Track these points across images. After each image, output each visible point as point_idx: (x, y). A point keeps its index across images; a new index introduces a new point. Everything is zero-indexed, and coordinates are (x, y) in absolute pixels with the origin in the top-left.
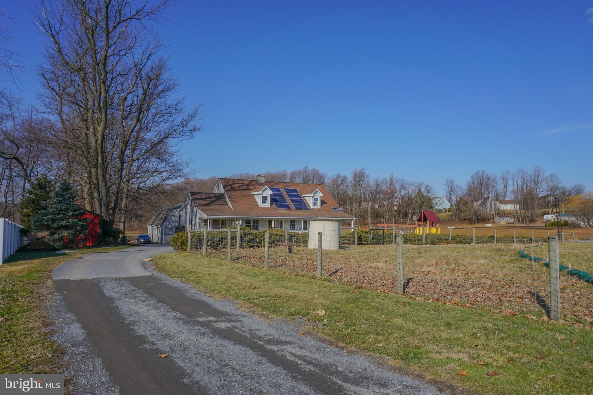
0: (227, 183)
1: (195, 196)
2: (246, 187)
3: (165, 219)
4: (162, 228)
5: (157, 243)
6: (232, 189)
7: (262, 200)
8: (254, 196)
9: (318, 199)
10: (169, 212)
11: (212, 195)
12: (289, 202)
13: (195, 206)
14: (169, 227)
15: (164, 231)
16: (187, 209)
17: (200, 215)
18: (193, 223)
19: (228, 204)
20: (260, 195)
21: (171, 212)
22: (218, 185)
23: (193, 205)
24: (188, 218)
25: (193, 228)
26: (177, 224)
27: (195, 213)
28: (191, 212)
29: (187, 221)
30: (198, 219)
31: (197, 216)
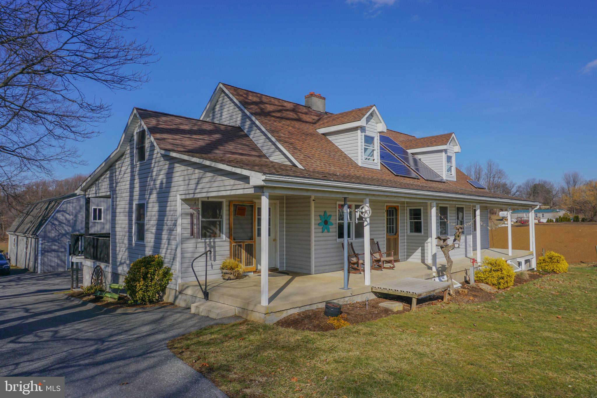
0: (246, 98)
1: (153, 122)
2: (294, 115)
5: (26, 271)
6: (265, 114)
7: (364, 147)
8: (330, 138)
9: (451, 157)
11: (206, 127)
12: (402, 162)
13: (163, 152)
14: (53, 234)
15: (40, 246)
16: (117, 173)
17: (198, 183)
18: (146, 219)
19: (267, 155)
20: (359, 131)
21: (59, 204)
22: (214, 109)
23: (151, 155)
24: (122, 205)
25: (150, 238)
26: (71, 229)
27: (158, 182)
28: (137, 181)
29: (118, 214)
30: (179, 201)
31: (173, 189)
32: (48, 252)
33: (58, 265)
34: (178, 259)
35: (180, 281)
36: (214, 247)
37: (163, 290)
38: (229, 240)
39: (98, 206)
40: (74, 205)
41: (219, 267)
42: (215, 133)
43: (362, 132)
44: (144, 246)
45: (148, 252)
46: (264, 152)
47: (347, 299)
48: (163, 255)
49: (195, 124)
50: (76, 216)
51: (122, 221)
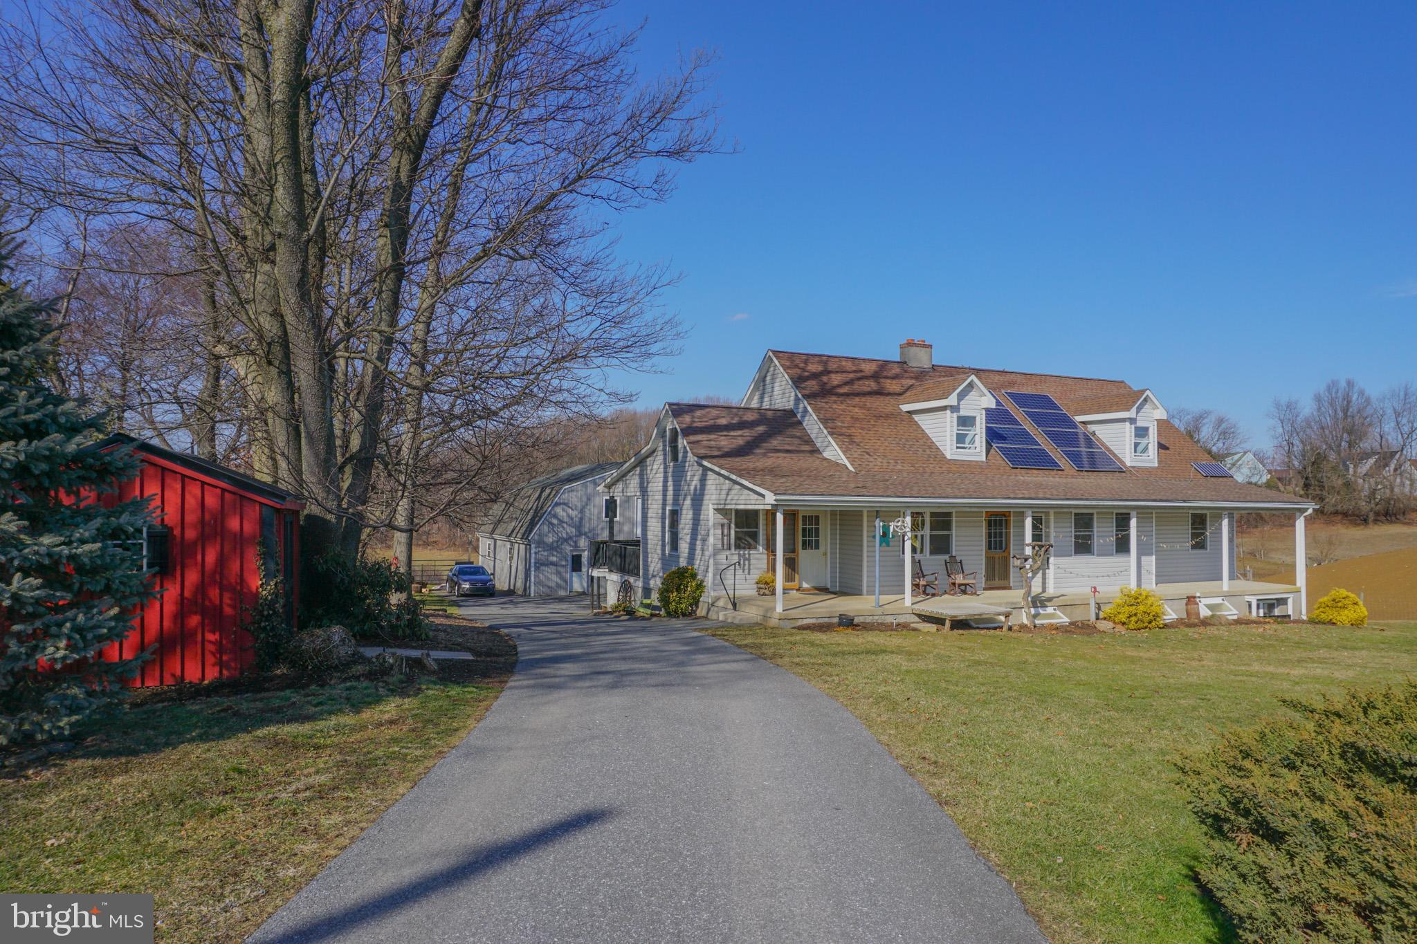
0: (804, 370)
1: (687, 419)
2: (872, 385)
3: (536, 511)
4: (528, 545)
5: (510, 593)
6: (825, 392)
7: (955, 431)
8: (916, 417)
9: (1146, 429)
10: (548, 491)
11: (750, 417)
12: (1044, 443)
13: (696, 459)
14: (550, 539)
15: (533, 556)
16: (649, 472)
17: (728, 494)
18: (681, 526)
19: (821, 449)
20: (948, 412)
21: (557, 492)
22: (764, 381)
23: (685, 457)
24: (655, 508)
25: (684, 547)
26: (574, 530)
27: (692, 488)
28: (670, 483)
29: (649, 520)
30: (711, 512)
31: (706, 497)
32: (544, 564)
33: (558, 586)
34: (711, 569)
35: (712, 594)
36: (749, 560)
37: (696, 602)
38: (765, 552)
40: (578, 494)
41: (754, 581)
42: (758, 425)
43: (952, 412)
44: (678, 557)
45: (683, 562)
46: (818, 445)
47: (876, 617)
48: (696, 567)
49: (736, 415)
50: (582, 511)
51: (654, 526)
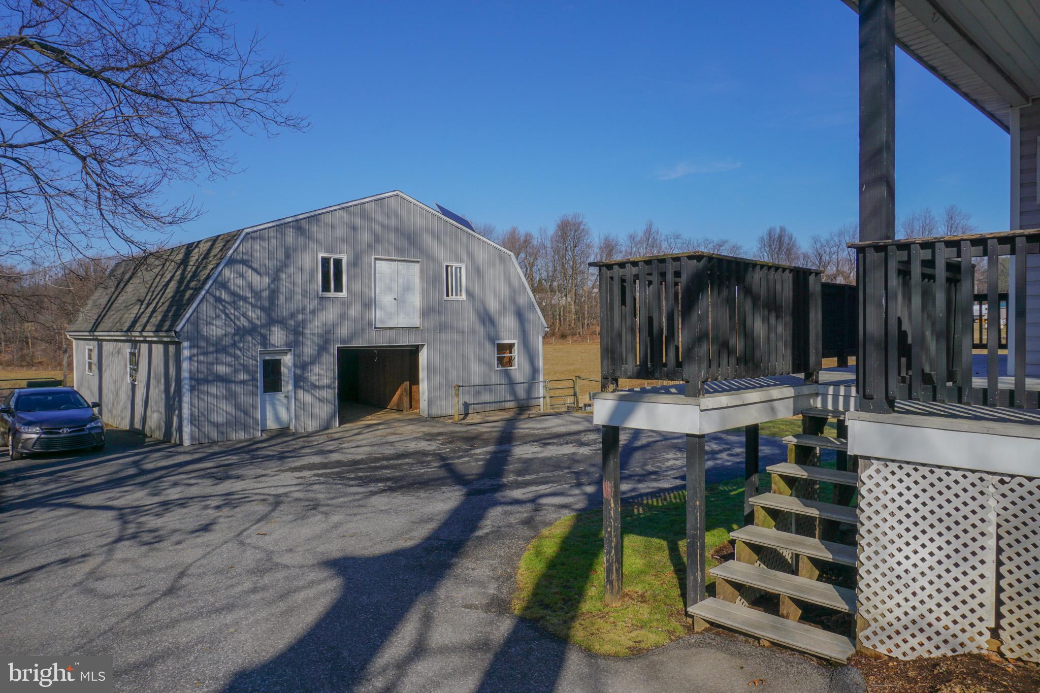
5: (135, 437)
14: (218, 331)
15: (185, 365)
21: (230, 241)
26: (260, 314)
32: (207, 381)
39: (332, 252)
40: (270, 246)
